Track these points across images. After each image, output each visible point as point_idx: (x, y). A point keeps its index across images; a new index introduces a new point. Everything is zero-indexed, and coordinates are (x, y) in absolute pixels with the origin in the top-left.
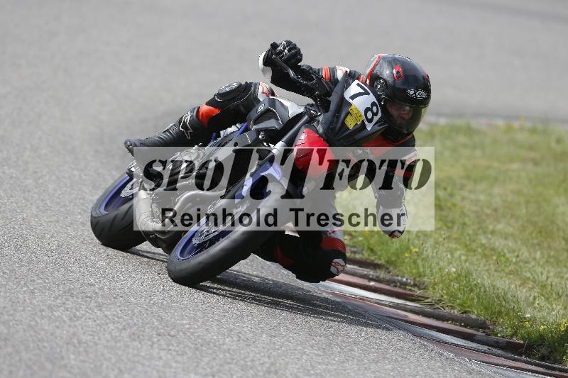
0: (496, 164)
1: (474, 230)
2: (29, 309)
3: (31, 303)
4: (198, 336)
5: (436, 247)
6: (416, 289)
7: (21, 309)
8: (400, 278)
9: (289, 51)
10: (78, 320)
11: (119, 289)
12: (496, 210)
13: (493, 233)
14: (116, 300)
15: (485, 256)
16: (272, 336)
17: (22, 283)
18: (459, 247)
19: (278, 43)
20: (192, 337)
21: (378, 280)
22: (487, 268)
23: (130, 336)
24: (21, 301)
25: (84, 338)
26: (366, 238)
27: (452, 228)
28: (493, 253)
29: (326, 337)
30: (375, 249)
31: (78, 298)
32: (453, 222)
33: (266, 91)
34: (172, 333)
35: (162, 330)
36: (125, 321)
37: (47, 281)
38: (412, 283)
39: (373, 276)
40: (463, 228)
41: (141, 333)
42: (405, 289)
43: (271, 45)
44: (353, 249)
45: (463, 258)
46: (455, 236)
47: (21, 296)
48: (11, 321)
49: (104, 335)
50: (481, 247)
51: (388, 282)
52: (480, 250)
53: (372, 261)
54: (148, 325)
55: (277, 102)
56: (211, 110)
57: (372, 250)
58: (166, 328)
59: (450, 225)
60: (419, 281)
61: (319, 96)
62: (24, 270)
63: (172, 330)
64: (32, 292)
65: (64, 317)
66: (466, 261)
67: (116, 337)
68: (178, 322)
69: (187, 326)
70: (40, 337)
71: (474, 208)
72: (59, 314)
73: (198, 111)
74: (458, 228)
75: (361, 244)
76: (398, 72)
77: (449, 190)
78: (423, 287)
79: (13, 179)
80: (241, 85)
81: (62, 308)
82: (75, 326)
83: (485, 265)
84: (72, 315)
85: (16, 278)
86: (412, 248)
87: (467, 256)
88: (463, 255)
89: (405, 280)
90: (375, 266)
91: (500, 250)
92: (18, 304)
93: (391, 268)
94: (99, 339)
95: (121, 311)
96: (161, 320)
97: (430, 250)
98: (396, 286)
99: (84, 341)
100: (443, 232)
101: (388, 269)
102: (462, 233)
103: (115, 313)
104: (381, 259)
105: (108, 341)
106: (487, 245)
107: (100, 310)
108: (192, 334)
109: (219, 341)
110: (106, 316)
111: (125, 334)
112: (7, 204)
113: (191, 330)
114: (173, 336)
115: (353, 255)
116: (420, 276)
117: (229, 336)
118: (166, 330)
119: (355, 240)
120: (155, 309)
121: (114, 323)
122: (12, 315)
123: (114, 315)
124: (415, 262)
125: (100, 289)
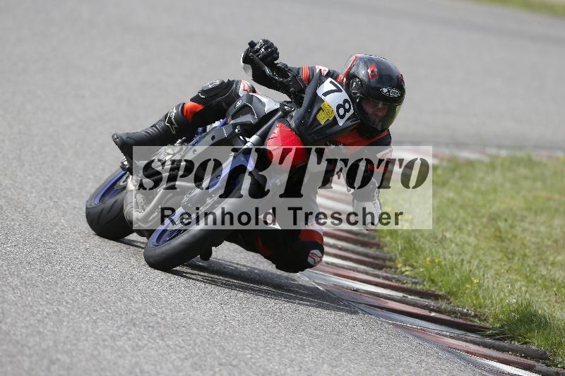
0: (556, 196)
1: (534, 262)
2: (92, 338)
3: (93, 333)
4: (260, 366)
5: (496, 278)
6: (476, 320)
7: (84, 338)
8: (460, 309)
9: (265, 49)
10: (140, 350)
11: (181, 319)
12: (556, 241)
13: (553, 264)
14: (178, 330)
15: (545, 287)
16: (333, 366)
17: (85, 312)
18: (520, 279)
19: (256, 41)
20: (254, 367)
21: (439, 311)
22: (547, 299)
23: (192, 366)
24: (83, 331)
25: (146, 368)
26: (427, 270)
27: (513, 259)
28: (553, 284)
29: (387, 367)
30: (436, 279)
31: (140, 328)
32: (514, 254)
33: (247, 88)
34: (234, 363)
35: (224, 360)
36: (186, 350)
37: (110, 311)
38: (473, 313)
39: (434, 306)
40: (524, 259)
41: (203, 363)
42: (466, 320)
43: (249, 44)
44: (414, 280)
45: (524, 289)
46: (516, 267)
47: (83, 326)
48: (74, 350)
49: (166, 364)
50: (541, 279)
51: (449, 313)
52: (540, 281)
53: (433, 291)
54: (210, 356)
55: (254, 98)
56: (195, 107)
57: (433, 281)
58: (228, 358)
59: (510, 256)
60: (479, 312)
61: (294, 93)
62: (87, 300)
63: (233, 359)
64: (95, 322)
65: (126, 346)
66: (526, 292)
67: (178, 366)
68: (240, 352)
69: (249, 356)
70: (102, 366)
71: (534, 240)
72: (122, 344)
73: (183, 107)
74: (519, 259)
75: (422, 275)
76: (372, 72)
77: (510, 221)
78: (483, 318)
79: (77, 209)
80: (223, 82)
81: (124, 338)
82: (138, 356)
83: (545, 297)
84: (134, 344)
85: (79, 308)
86: (473, 279)
87: (527, 287)
88: (524, 286)
89: (465, 310)
90: (436, 297)
91: (560, 281)
92: (81, 334)
93: (452, 299)
94: (162, 368)
95: (183, 340)
96: (223, 349)
97: (491, 281)
98: (456, 317)
99: (146, 370)
100: (503, 263)
101: (448, 299)
102: (523, 265)
103: (177, 343)
104: (442, 290)
105: (170, 370)
106: (547, 276)
107: (163, 340)
108: (254, 364)
109: (280, 371)
110: (168, 346)
111: (187, 364)
112: (71, 234)
113: (253, 360)
114: (234, 366)
115: (414, 286)
116: (480, 307)
117: (290, 366)
118: (227, 360)
119: (416, 271)
120: (217, 339)
121: (176, 352)
122: (75, 345)
123: (176, 345)
124: (476, 294)
125: (162, 319)
